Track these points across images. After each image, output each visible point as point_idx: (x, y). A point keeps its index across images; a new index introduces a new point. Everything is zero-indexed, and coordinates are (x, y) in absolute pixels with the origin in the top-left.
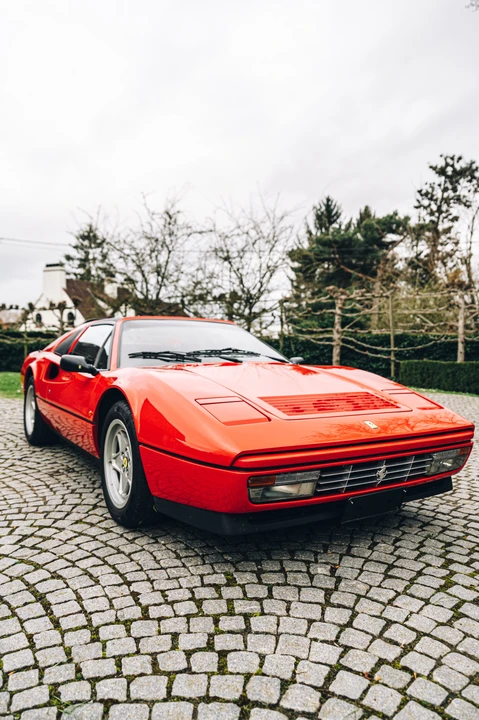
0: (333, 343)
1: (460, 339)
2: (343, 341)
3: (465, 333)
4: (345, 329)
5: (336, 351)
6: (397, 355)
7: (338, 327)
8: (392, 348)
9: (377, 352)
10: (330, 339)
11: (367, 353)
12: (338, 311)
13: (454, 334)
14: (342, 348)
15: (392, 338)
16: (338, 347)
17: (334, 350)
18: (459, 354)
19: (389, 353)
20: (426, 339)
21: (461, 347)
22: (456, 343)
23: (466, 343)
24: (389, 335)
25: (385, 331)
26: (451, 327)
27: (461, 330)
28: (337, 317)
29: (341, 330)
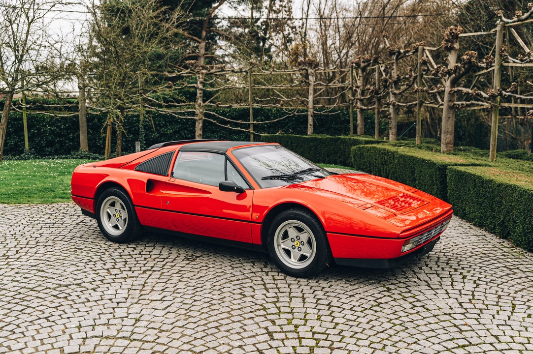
0: (195, 118)
1: (311, 111)
2: (206, 115)
3: (314, 108)
4: (207, 103)
5: (199, 126)
6: (256, 127)
7: (200, 101)
8: (251, 122)
9: (237, 125)
10: (194, 114)
11: (228, 126)
12: (200, 86)
13: (305, 108)
14: (204, 122)
15: (251, 111)
16: (201, 121)
17: (197, 124)
18: (309, 126)
19: (248, 126)
20: (280, 112)
21: (310, 119)
22: (306, 117)
23: (314, 116)
24: (248, 109)
25: (243, 106)
26: (303, 102)
27: (311, 105)
28: (198, 92)
29: (202, 104)
